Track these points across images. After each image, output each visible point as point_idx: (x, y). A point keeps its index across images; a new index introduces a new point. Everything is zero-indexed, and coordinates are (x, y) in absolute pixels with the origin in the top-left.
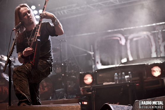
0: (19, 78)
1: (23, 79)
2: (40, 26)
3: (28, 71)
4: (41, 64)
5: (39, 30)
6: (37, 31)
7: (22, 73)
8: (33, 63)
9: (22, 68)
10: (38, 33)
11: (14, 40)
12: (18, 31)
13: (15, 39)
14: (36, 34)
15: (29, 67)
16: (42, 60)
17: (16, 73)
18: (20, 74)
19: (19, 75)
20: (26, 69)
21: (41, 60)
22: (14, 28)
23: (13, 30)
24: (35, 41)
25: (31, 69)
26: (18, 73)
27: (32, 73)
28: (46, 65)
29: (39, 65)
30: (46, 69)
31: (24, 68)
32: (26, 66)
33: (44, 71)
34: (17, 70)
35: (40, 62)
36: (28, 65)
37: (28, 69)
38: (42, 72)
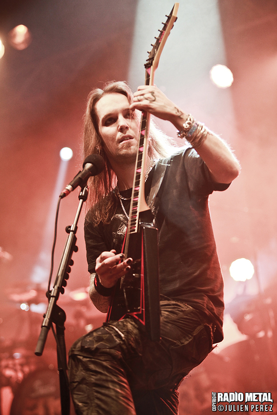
0: (93, 379)
1: (107, 381)
3: (125, 347)
4: (173, 317)
5: (141, 189)
6: (137, 194)
7: (102, 358)
8: (140, 316)
9: (99, 339)
10: (140, 198)
11: (68, 231)
12: (81, 197)
13: (72, 228)
14: (136, 204)
15: (128, 333)
16: (177, 300)
17: (80, 360)
18: (94, 363)
19: (92, 367)
20: (118, 341)
21: (173, 302)
22: (67, 188)
23: (64, 193)
24: (134, 230)
25: (135, 338)
26: (88, 359)
27: (140, 354)
28: (194, 319)
29: (165, 321)
30: (194, 335)
31: (108, 335)
32: (117, 330)
33: (186, 343)
34: (83, 349)
35: (170, 310)
36: (124, 326)
37: (123, 341)
38: (179, 345)
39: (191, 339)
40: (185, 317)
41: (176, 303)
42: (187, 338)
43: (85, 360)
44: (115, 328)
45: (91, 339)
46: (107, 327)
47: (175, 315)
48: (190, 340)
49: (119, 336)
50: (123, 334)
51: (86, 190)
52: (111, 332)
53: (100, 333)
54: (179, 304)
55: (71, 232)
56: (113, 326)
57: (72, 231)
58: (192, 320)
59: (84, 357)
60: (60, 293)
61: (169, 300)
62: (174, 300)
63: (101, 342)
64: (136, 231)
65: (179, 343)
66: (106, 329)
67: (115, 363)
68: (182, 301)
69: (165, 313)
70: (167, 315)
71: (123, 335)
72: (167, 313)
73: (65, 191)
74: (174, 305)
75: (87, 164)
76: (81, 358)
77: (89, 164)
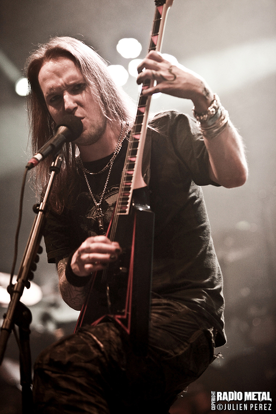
0: (64, 399)
2: (141, 138)
3: (103, 360)
4: (165, 320)
5: (138, 160)
6: (131, 166)
7: (76, 374)
8: (124, 321)
9: (72, 350)
10: (136, 172)
12: (52, 169)
13: (41, 207)
14: (129, 178)
15: (108, 342)
16: (170, 298)
19: (63, 384)
20: (96, 353)
21: (165, 301)
22: (35, 156)
23: (32, 163)
24: (125, 212)
25: (117, 348)
26: (58, 375)
27: (123, 369)
28: (190, 322)
29: (155, 327)
30: (191, 342)
31: (83, 345)
32: (95, 338)
33: (181, 352)
34: (51, 363)
35: (160, 311)
36: (104, 333)
37: (102, 353)
38: (172, 356)
39: (187, 348)
40: (180, 320)
41: (168, 302)
42: (182, 347)
43: (54, 375)
44: (92, 335)
45: (62, 349)
46: (83, 335)
47: (167, 318)
48: (185, 349)
49: (97, 346)
50: (102, 343)
51: (59, 160)
52: (87, 341)
53: (74, 342)
54: (172, 303)
55: (40, 212)
56: (90, 334)
57: (41, 210)
58: (187, 323)
59: (53, 372)
60: (25, 288)
61: (159, 298)
62: (165, 298)
63: (75, 355)
64: (127, 213)
65: (172, 354)
66: (82, 337)
67: (92, 379)
68: (176, 299)
69: (154, 316)
70: (157, 318)
71: (102, 345)
72: (156, 315)
73: (32, 161)
74: (165, 304)
75: (61, 127)
76: (49, 373)
77: (64, 127)
